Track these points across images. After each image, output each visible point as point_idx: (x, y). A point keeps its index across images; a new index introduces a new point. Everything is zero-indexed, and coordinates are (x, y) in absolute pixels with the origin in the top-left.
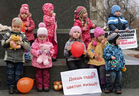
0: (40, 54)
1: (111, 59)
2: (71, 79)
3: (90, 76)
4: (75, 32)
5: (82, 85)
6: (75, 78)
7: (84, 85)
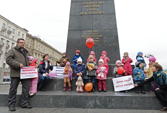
0: (100, 72)
1: (138, 74)
2: (118, 82)
3: (128, 80)
4: (118, 63)
5: (123, 85)
6: (120, 82)
7: (125, 85)
